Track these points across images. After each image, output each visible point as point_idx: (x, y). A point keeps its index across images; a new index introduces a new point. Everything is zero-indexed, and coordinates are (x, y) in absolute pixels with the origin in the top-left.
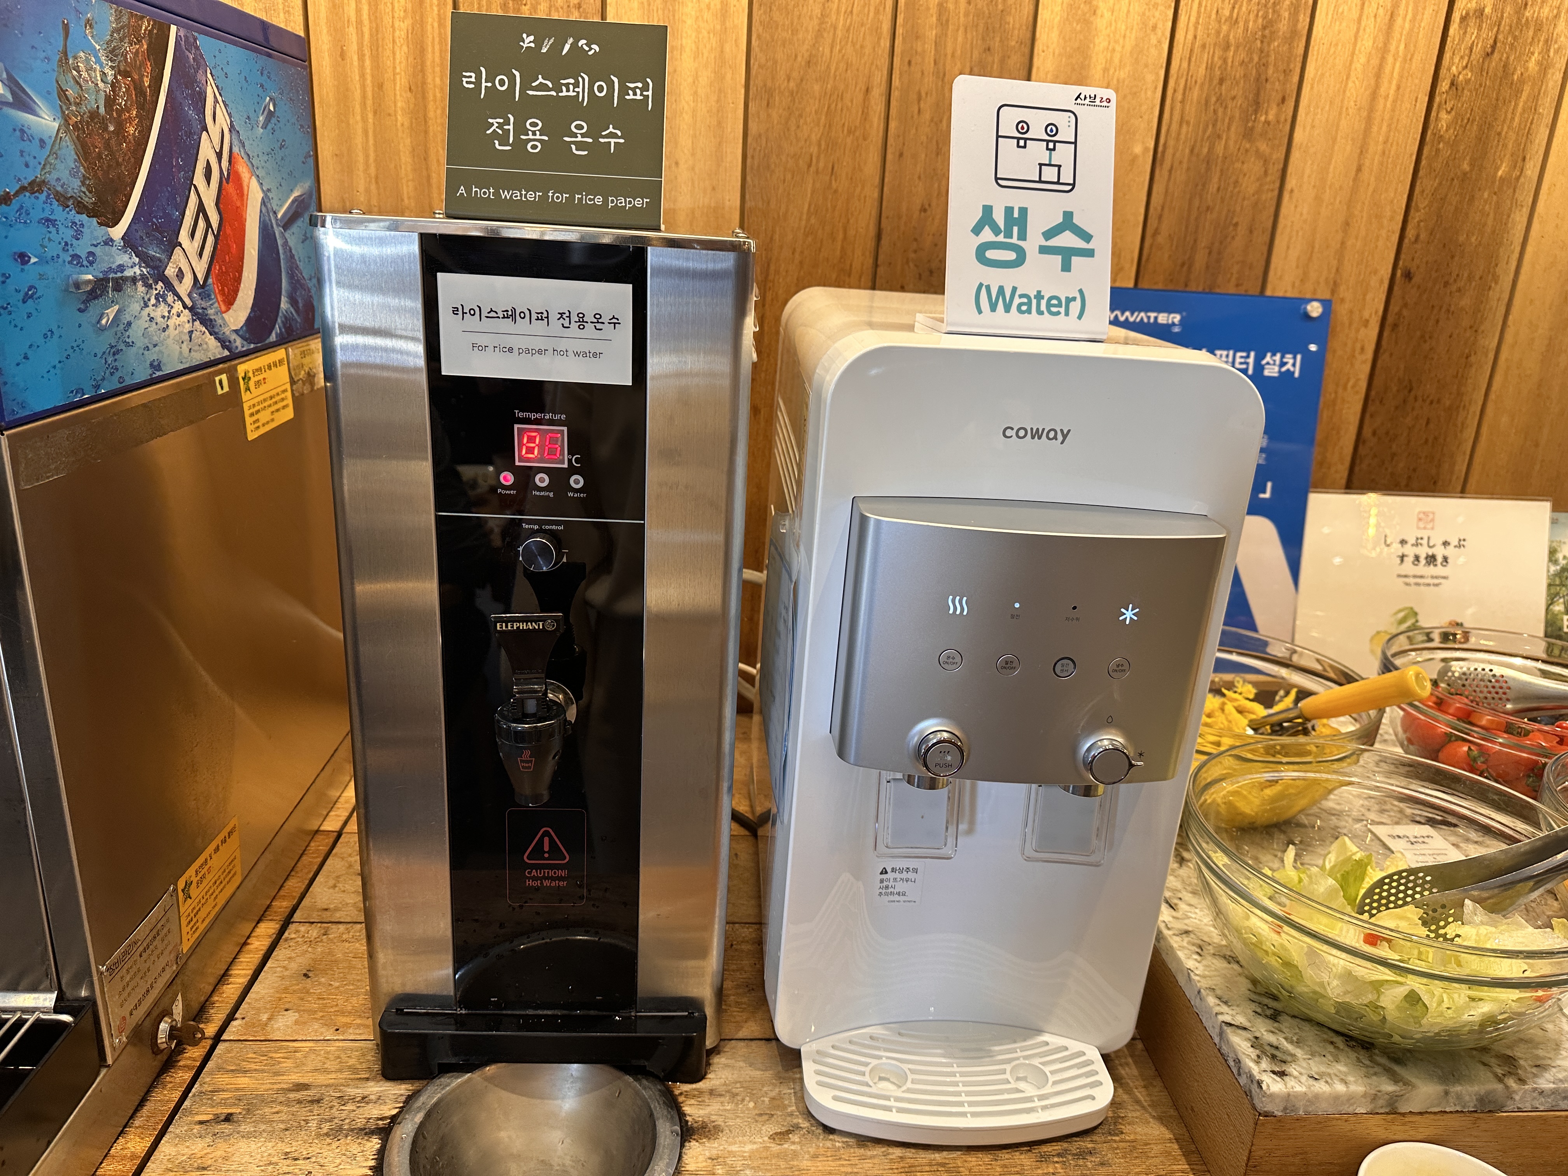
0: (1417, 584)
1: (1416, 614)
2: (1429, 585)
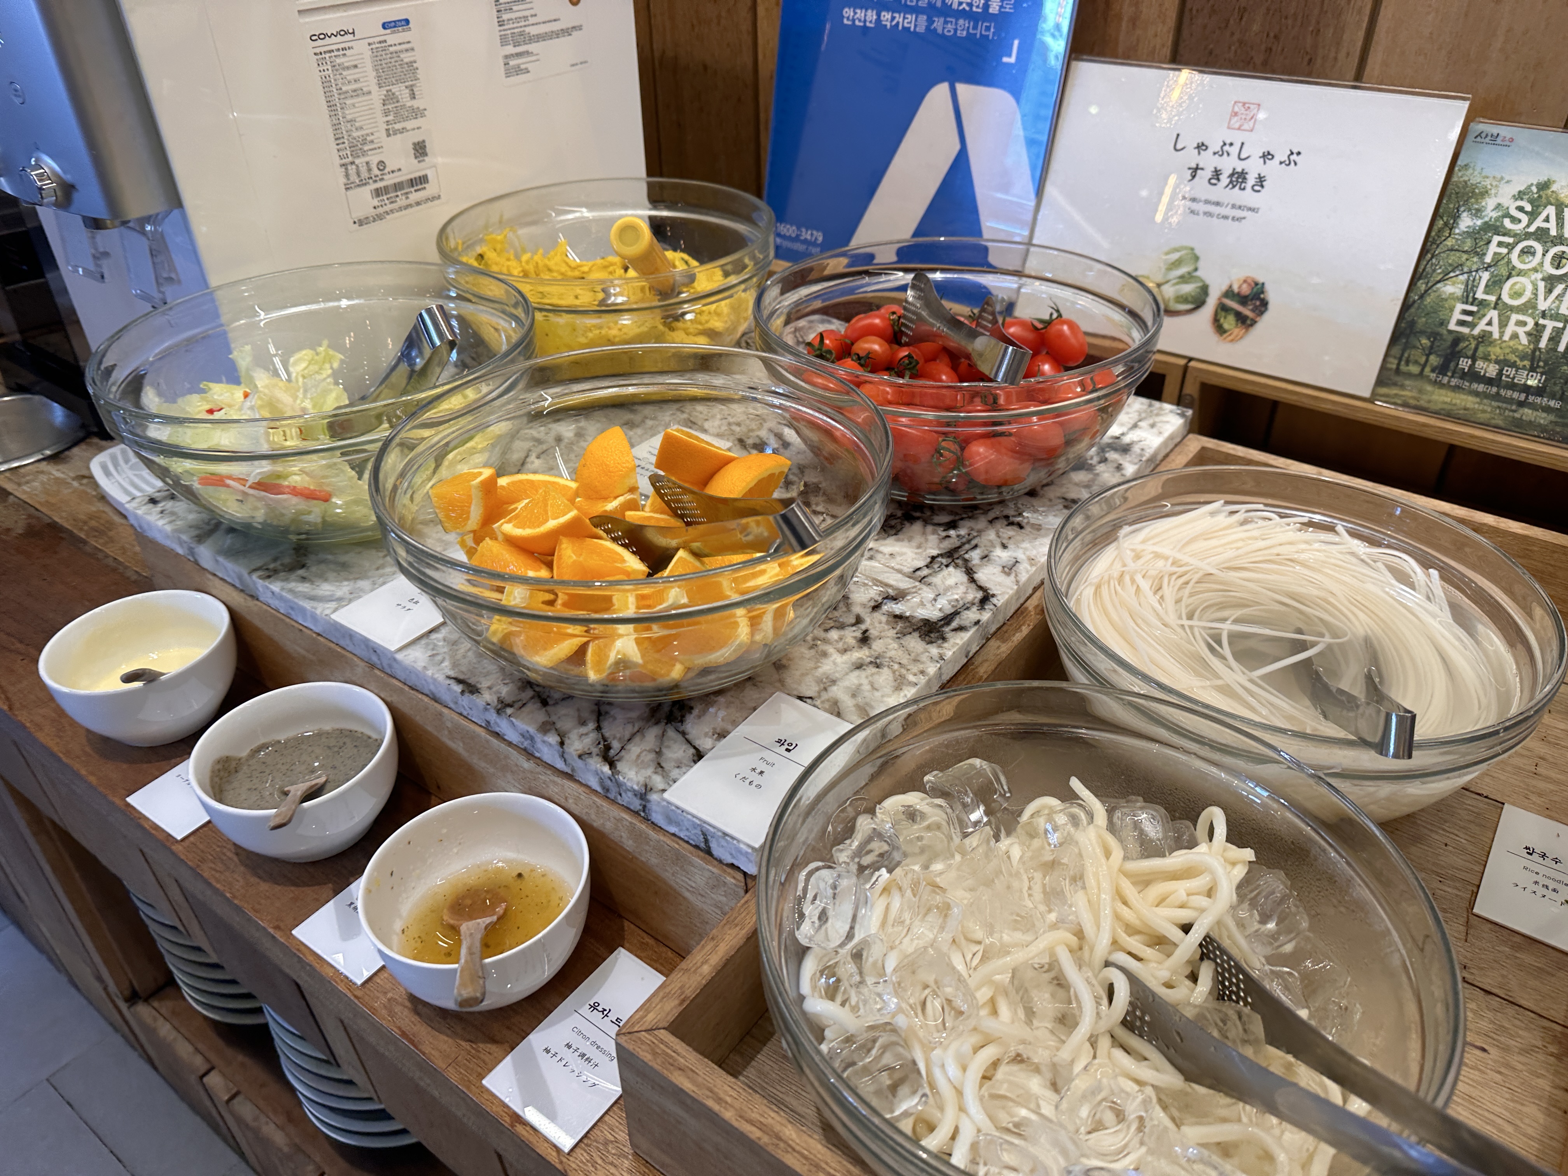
0: (1208, 214)
1: (1197, 258)
2: (1226, 217)
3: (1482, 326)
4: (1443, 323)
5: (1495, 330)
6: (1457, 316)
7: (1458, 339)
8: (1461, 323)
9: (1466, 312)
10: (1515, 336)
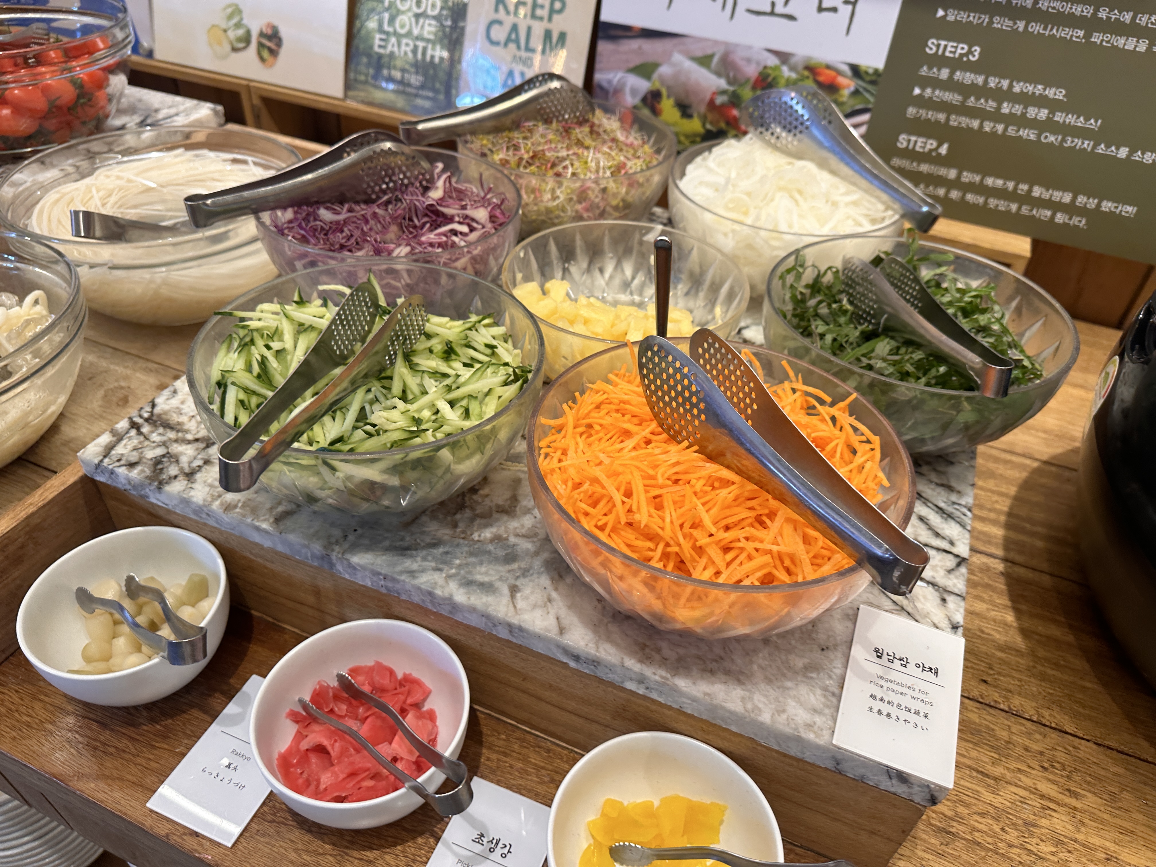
1: (241, 12)
3: (389, 48)
4: (371, 47)
5: (396, 49)
6: (377, 42)
7: (380, 56)
8: (380, 46)
9: (381, 40)
10: (406, 53)
